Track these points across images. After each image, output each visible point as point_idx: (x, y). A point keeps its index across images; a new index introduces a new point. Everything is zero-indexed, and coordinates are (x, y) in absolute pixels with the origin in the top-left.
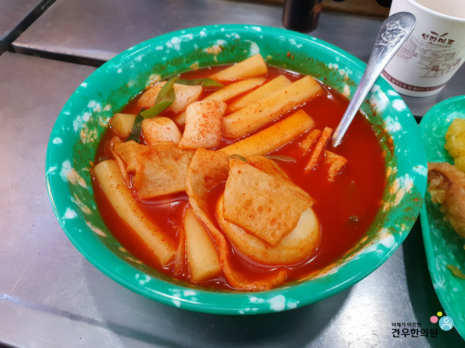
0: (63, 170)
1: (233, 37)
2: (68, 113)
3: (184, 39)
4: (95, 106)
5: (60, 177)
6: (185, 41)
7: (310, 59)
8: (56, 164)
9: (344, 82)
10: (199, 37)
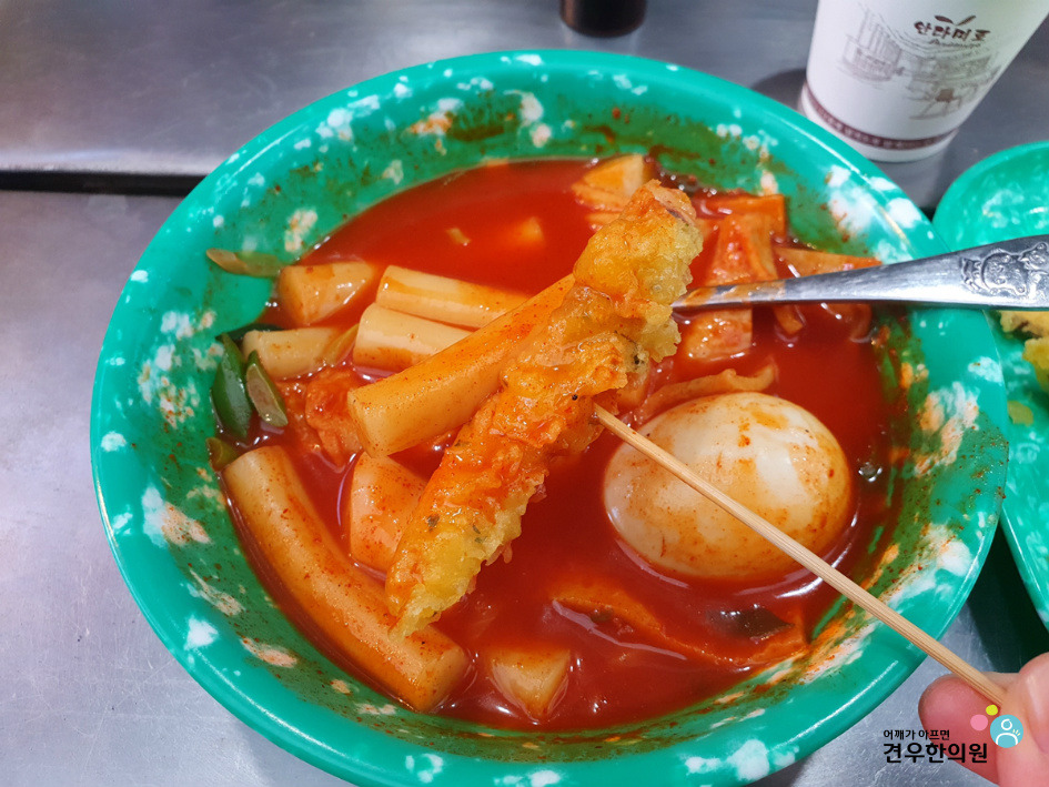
0: (148, 517)
1: (476, 87)
2: (120, 362)
3: (357, 110)
4: (178, 325)
5: (146, 539)
6: (361, 115)
7: (669, 118)
8: (128, 507)
9: (759, 165)
10: (394, 99)
